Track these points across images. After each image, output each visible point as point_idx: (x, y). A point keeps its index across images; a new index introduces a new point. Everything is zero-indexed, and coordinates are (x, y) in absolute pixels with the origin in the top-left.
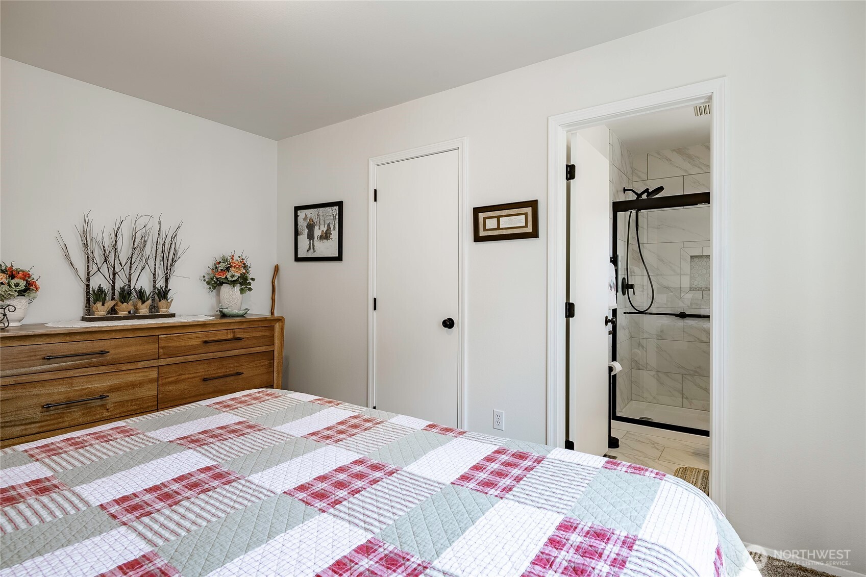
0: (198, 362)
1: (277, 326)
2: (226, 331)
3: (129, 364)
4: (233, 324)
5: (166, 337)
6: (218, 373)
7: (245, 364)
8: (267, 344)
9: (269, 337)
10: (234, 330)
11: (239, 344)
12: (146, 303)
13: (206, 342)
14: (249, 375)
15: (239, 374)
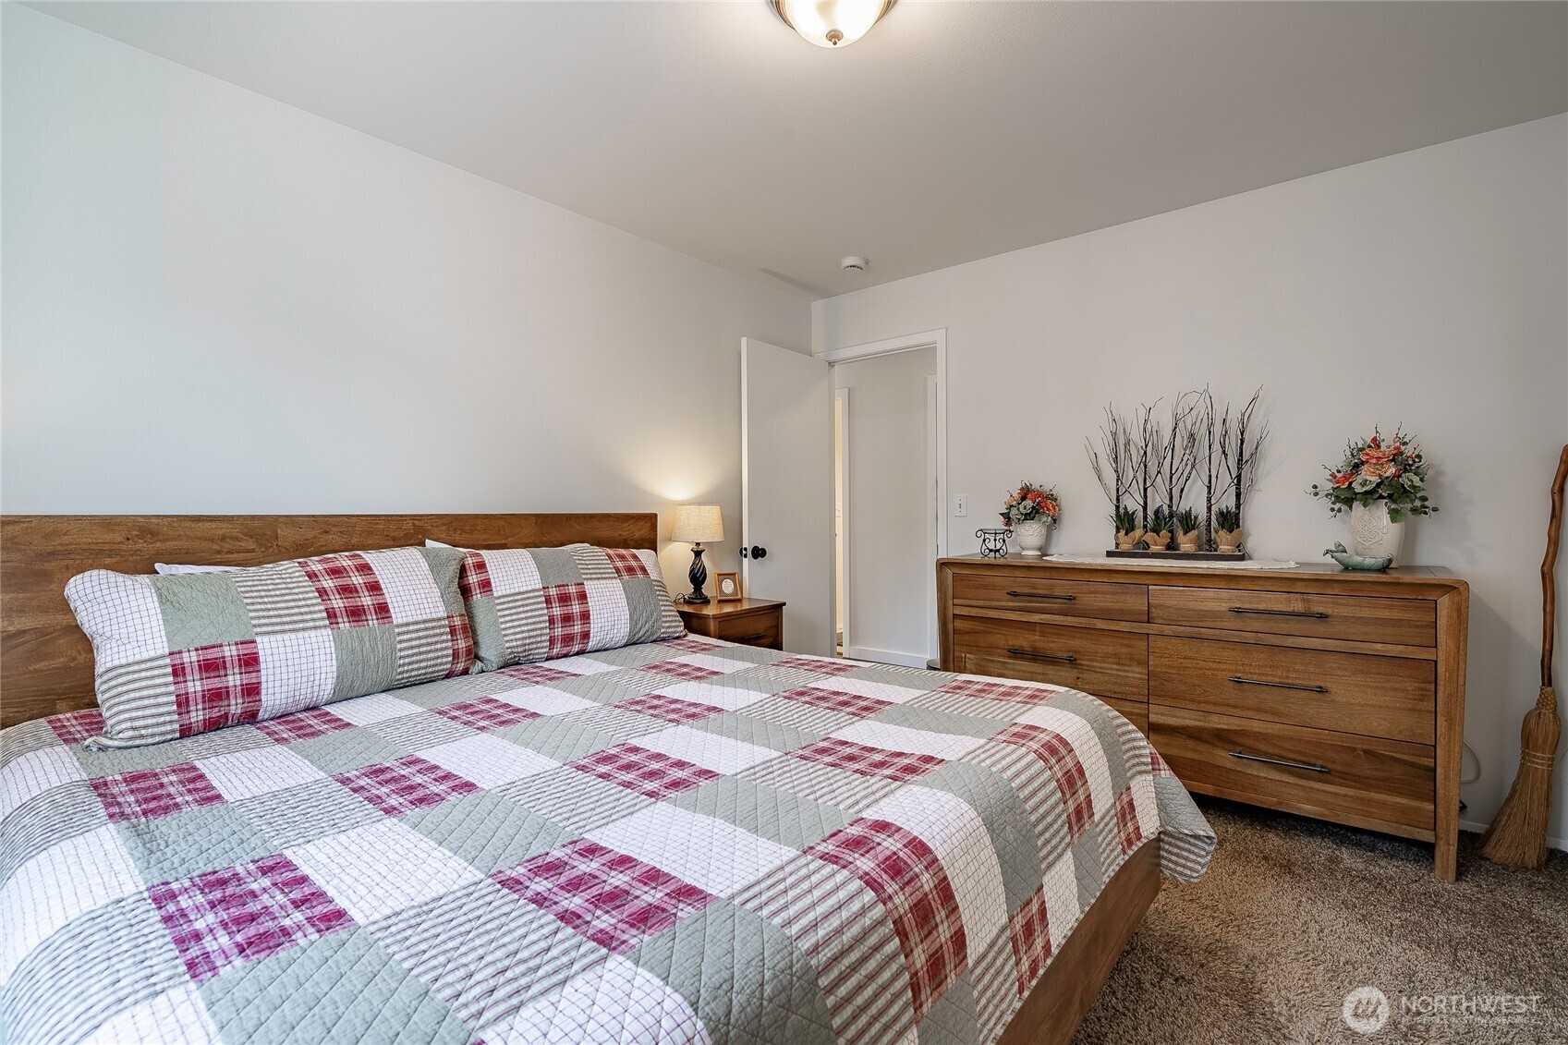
0: (1221, 644)
1: (1444, 602)
2: (1287, 595)
3: (1105, 621)
4: (1299, 584)
5: (1161, 590)
6: (1267, 675)
7: (1339, 673)
8: (1412, 642)
9: (1417, 626)
10: (1305, 596)
11: (1320, 628)
12: (1190, 534)
13: (1238, 611)
14: (1353, 701)
15: (1322, 690)
